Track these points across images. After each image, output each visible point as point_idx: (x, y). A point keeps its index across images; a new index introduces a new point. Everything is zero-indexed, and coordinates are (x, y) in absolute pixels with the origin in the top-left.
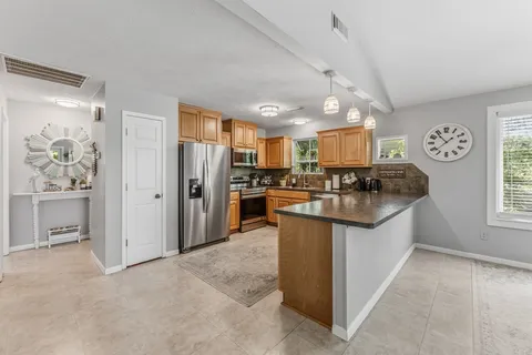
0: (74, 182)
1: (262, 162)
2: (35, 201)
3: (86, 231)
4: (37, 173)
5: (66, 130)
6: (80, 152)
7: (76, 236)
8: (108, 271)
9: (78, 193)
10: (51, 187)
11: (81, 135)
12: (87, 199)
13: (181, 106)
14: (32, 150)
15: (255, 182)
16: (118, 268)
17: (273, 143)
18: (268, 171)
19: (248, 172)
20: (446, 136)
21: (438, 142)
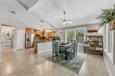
0: (10, 39)
1: (41, 36)
2: (4, 42)
3: (12, 46)
4: (4, 38)
5: (9, 32)
6: (11, 35)
7: (10, 47)
8: (15, 50)
9: (10, 41)
10: (6, 40)
11: (11, 32)
12: (12, 42)
13: (26, 28)
14: (3, 34)
15: (40, 39)
16: (16, 50)
17: (43, 33)
18: (43, 38)
19: (39, 38)
20: (62, 33)
21: (61, 34)
